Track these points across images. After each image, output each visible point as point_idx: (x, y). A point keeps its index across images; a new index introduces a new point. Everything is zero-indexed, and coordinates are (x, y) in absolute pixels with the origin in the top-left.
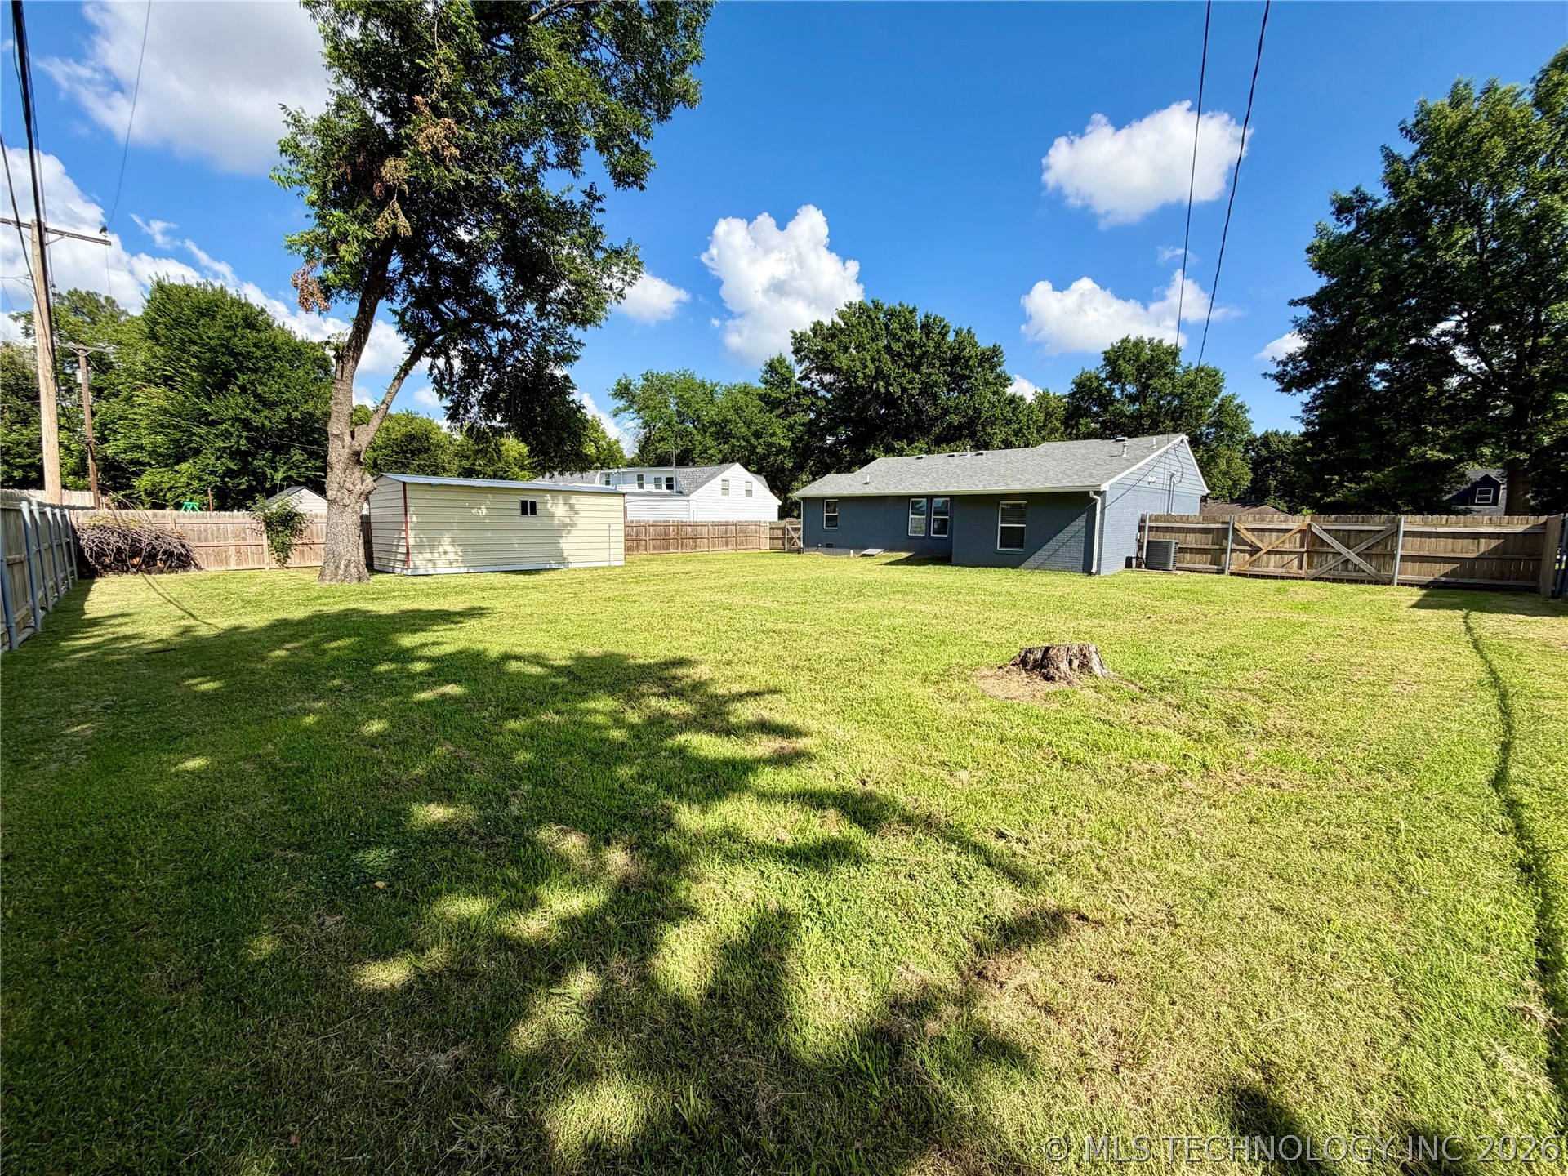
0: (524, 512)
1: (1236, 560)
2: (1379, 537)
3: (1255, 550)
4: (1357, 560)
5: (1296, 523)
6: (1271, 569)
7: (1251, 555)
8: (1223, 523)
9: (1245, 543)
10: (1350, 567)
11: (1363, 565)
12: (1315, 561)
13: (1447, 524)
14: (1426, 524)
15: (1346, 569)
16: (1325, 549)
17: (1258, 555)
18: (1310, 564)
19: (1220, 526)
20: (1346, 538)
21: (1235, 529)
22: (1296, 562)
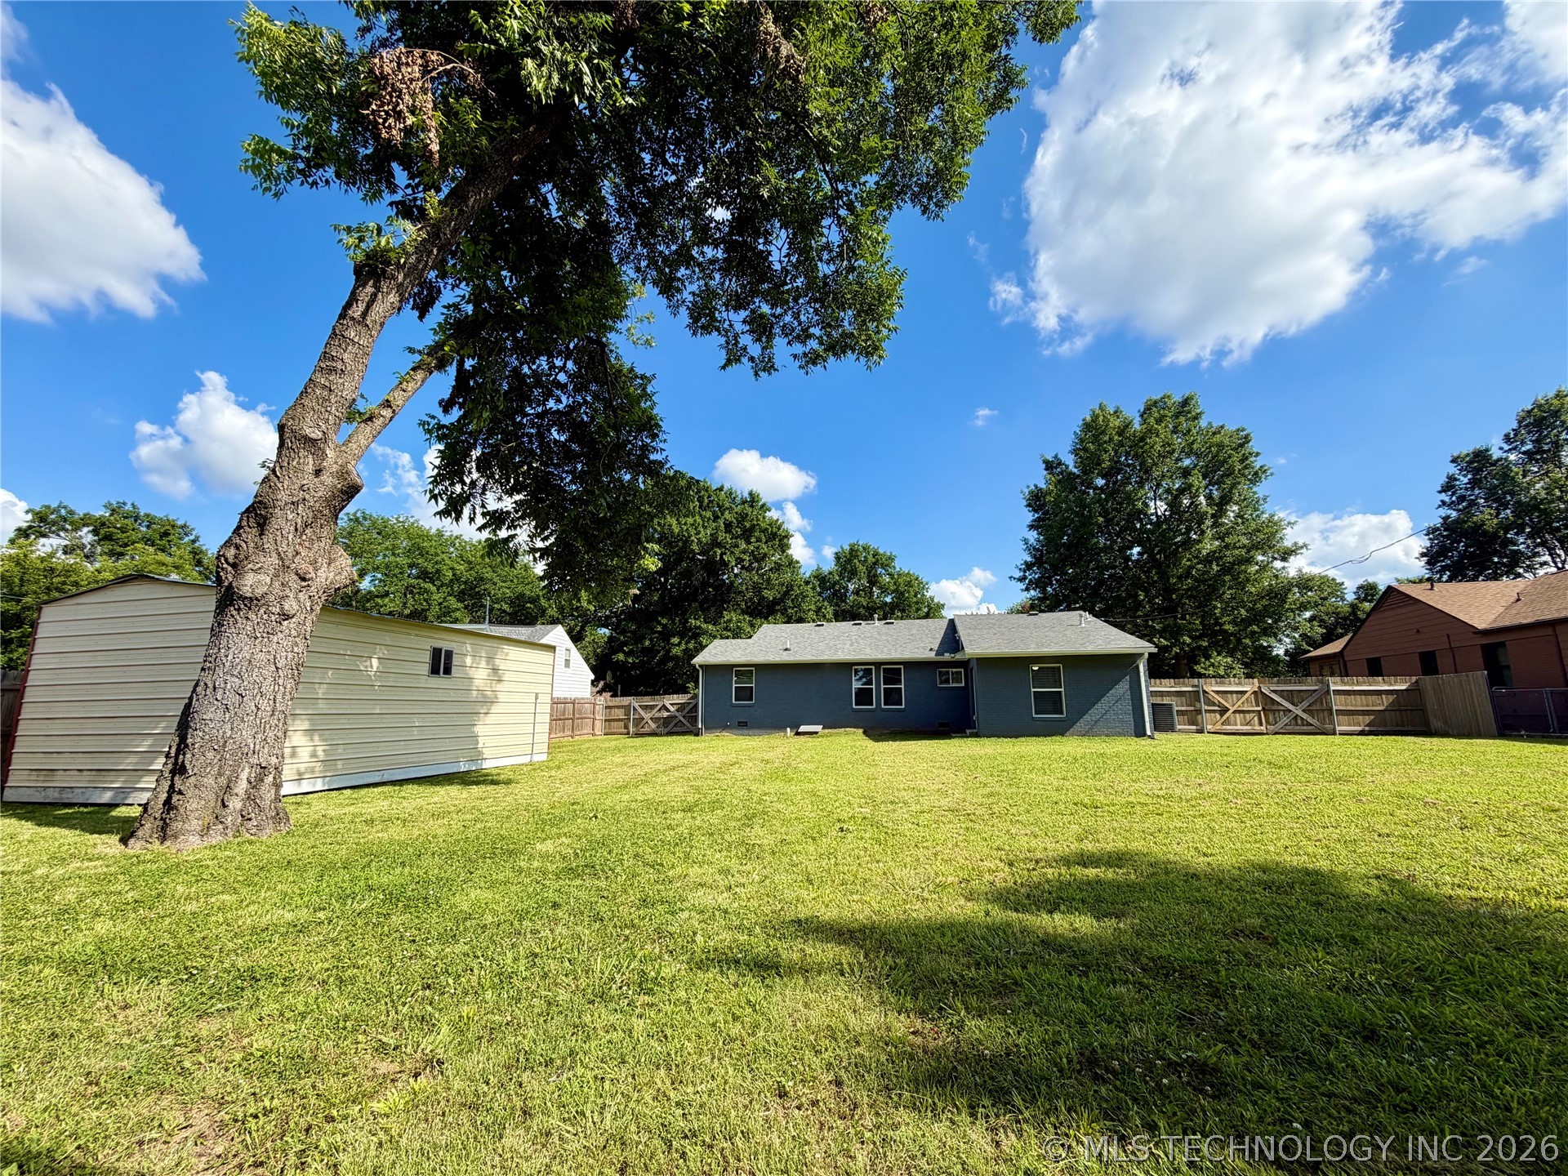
0: (435, 670)
1: (1210, 721)
2: (1316, 696)
3: (1224, 711)
4: (1305, 716)
5: (1250, 686)
6: (1239, 727)
7: (1222, 716)
8: (1193, 686)
9: (1214, 704)
10: (1299, 722)
11: (1310, 720)
12: (1271, 718)
13: (1358, 684)
14: (1345, 684)
15: (1297, 724)
16: (1275, 707)
17: (1227, 715)
18: (1268, 722)
19: (1190, 689)
20: (1289, 696)
21: (1204, 692)
22: (1256, 719)
